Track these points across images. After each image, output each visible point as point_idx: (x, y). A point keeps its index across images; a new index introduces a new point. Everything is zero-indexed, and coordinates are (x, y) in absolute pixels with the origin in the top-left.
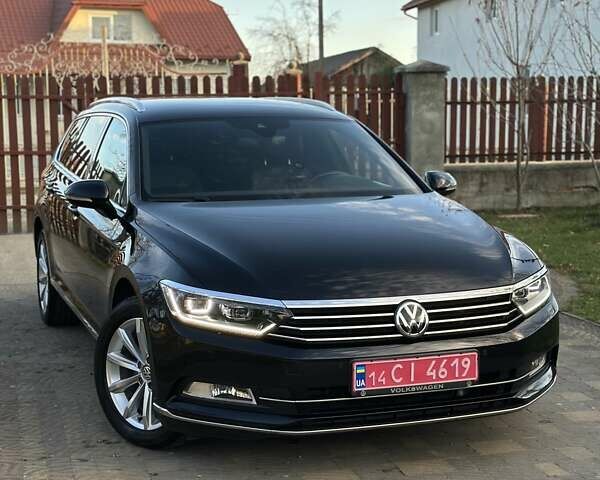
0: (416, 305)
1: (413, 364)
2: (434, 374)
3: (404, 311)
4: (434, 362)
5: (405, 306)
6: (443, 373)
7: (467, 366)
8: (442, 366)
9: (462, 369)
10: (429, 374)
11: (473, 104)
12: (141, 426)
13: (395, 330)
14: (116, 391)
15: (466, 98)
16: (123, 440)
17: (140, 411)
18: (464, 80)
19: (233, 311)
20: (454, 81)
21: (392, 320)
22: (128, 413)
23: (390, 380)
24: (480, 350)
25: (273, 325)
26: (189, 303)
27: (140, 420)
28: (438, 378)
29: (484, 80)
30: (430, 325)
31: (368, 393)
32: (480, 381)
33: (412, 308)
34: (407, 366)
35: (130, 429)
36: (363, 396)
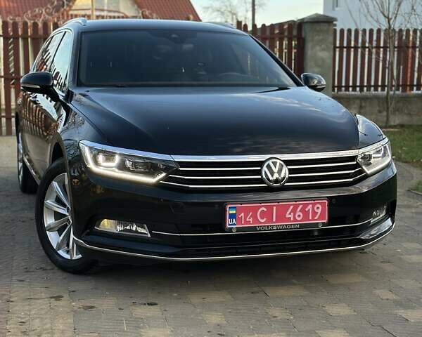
0: (279, 162)
1: (275, 208)
2: (291, 216)
3: (269, 167)
4: (292, 207)
5: (270, 162)
6: (299, 216)
7: (319, 211)
8: (298, 210)
9: (315, 213)
10: (288, 216)
11: (356, 48)
12: (68, 257)
13: (261, 181)
14: (51, 230)
15: (351, 44)
16: (56, 268)
17: (68, 245)
18: (349, 31)
19: (135, 164)
20: (342, 31)
21: (259, 173)
22: (59, 247)
23: (256, 220)
24: (330, 199)
25: (164, 174)
26: (101, 158)
27: (68, 252)
28: (295, 220)
29: (364, 31)
30: (289, 178)
31: (238, 230)
32: (329, 223)
33: (275, 164)
34: (270, 209)
35: (60, 259)
36: (234, 232)
